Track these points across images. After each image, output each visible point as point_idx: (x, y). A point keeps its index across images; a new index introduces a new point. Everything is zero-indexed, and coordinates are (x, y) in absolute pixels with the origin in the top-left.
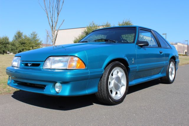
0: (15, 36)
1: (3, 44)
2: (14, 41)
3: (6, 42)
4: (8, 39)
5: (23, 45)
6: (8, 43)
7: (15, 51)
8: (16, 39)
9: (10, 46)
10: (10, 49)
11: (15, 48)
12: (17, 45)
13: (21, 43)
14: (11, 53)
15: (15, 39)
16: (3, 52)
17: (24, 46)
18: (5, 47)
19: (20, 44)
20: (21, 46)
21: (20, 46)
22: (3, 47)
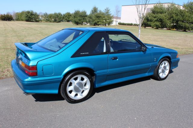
0: (92, 10)
1: (82, 17)
2: (91, 14)
3: (84, 15)
4: (86, 13)
5: (98, 18)
6: (86, 16)
7: (92, 23)
8: (93, 13)
11: (92, 21)
12: (94, 18)
13: (97, 16)
14: (88, 24)
16: (82, 23)
18: (84, 19)
20: (97, 19)
21: (95, 19)
22: (82, 19)
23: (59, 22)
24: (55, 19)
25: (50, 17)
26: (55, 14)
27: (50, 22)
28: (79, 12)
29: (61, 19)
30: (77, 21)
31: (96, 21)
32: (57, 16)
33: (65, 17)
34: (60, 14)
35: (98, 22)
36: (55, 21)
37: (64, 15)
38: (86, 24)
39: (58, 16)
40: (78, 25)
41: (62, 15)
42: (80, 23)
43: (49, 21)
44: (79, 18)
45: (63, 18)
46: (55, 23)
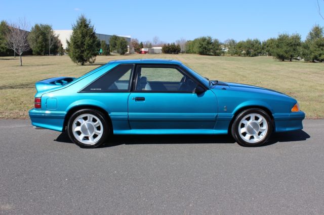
0: (311, 34)
1: (292, 46)
2: (308, 41)
3: (296, 43)
4: (299, 38)
5: (321, 47)
6: (299, 44)
7: (308, 56)
8: (312, 38)
9: (300, 50)
10: (301, 53)
11: (309, 52)
12: (312, 48)
13: (319, 44)
14: (302, 58)
15: (310, 38)
16: (290, 57)
17: (322, 49)
18: (294, 50)
19: (317, 46)
20: (318, 49)
21: (315, 50)
22: (292, 50)
23: (255, 55)
24: (248, 51)
25: (240, 47)
26: (249, 42)
27: (239, 56)
28: (288, 36)
29: (259, 51)
30: (281, 53)
31: (317, 53)
32: (252, 45)
33: (265, 47)
34: (257, 42)
35: (320, 55)
36: (248, 54)
37: (265, 44)
38: (299, 60)
39: (254, 46)
40: (283, 61)
41: (260, 44)
42: (287, 58)
43: (237, 54)
44: (285, 48)
45: (263, 48)
46: (247, 58)
